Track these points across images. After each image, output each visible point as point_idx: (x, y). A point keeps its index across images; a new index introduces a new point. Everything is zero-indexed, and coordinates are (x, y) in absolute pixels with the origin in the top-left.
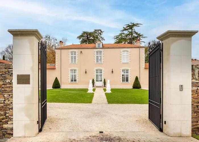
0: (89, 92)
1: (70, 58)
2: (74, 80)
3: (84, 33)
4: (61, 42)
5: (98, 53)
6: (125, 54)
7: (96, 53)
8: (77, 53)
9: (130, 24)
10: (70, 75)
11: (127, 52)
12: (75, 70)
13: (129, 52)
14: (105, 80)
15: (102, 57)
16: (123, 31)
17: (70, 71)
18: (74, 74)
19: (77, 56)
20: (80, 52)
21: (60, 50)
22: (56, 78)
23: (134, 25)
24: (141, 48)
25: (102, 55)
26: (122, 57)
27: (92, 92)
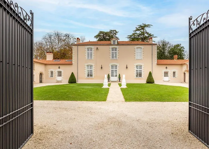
0: (104, 87)
1: (87, 54)
2: (90, 75)
3: (101, 32)
4: (78, 38)
5: (113, 49)
6: (139, 50)
7: (111, 50)
8: (93, 50)
9: (142, 25)
10: (86, 71)
11: (141, 49)
12: (91, 66)
13: (142, 49)
14: (119, 75)
15: (117, 53)
16: (136, 31)
17: (86, 67)
18: (90, 69)
19: (93, 52)
20: (96, 48)
21: (77, 46)
22: (72, 73)
23: (145, 26)
24: (153, 46)
25: (117, 52)
26: (136, 53)
27: (107, 87)
